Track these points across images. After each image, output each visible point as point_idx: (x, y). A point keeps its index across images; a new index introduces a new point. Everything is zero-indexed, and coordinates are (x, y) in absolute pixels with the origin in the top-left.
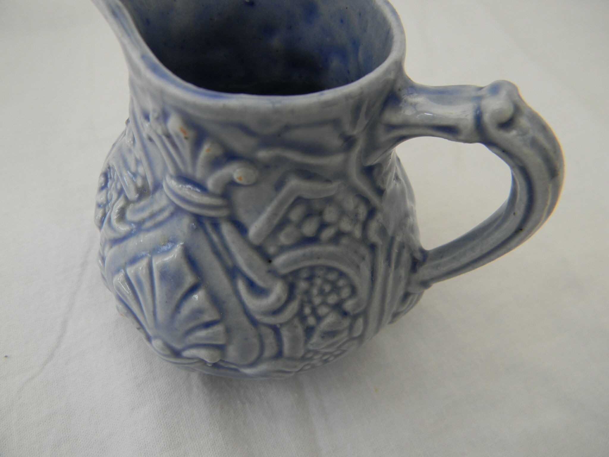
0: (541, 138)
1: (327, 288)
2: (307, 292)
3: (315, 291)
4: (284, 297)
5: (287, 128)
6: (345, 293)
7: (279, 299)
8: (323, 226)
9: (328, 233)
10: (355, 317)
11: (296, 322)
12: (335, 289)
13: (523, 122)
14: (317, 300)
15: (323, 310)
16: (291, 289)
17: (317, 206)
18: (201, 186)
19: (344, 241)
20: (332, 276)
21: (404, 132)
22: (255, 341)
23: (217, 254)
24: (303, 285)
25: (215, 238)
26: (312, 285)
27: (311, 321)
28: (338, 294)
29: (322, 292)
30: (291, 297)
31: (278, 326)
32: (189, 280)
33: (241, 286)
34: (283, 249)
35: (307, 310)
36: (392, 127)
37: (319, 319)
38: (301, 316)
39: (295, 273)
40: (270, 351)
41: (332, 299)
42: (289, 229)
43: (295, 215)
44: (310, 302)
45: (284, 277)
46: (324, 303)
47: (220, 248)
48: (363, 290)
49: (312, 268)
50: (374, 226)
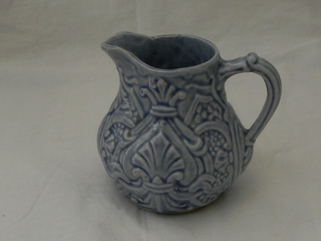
0: (267, 65)
1: (216, 139)
2: (209, 142)
3: (212, 141)
4: (202, 143)
5: (194, 75)
6: (223, 141)
7: (200, 143)
8: (208, 114)
9: (211, 117)
10: (229, 152)
11: (208, 155)
12: (219, 140)
13: (260, 61)
14: (213, 144)
15: (216, 149)
16: (203, 140)
17: (205, 106)
18: (167, 105)
19: (217, 120)
20: (216, 134)
21: (227, 74)
22: (195, 164)
23: (175, 131)
24: (207, 139)
25: (173, 125)
26: (210, 138)
27: (213, 153)
28: (220, 142)
29: (214, 141)
30: (204, 144)
31: (202, 156)
32: (167, 143)
33: (186, 142)
34: (197, 125)
35: (211, 149)
36: (222, 74)
37: (216, 152)
38: (209, 151)
39: (203, 134)
40: (201, 171)
41: (219, 144)
42: (198, 117)
43: (199, 111)
44: (211, 145)
45: (200, 136)
46: (216, 146)
47: (176, 129)
48: (228, 139)
49: (208, 131)
50: (226, 116)
